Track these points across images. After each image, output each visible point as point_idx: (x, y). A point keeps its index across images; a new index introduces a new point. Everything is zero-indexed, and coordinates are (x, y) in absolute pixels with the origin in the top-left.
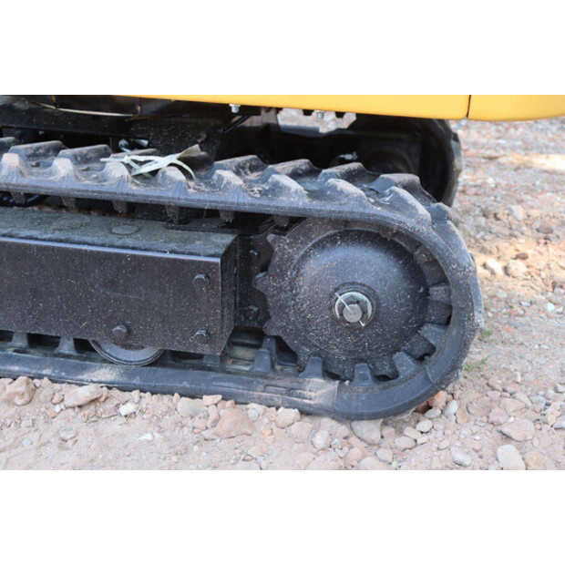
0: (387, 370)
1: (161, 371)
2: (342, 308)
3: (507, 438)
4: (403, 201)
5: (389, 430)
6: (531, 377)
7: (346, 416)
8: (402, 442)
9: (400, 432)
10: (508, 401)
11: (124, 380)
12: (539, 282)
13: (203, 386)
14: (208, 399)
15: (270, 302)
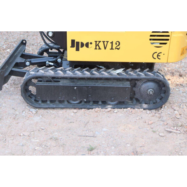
0: (155, 102)
1: (119, 105)
2: (149, 92)
3: (175, 110)
4: (159, 75)
5: (157, 111)
6: (176, 101)
7: (150, 109)
8: (159, 112)
9: (158, 111)
10: (174, 105)
11: (113, 107)
12: (174, 85)
13: (127, 107)
14: (129, 109)
15: (136, 92)
